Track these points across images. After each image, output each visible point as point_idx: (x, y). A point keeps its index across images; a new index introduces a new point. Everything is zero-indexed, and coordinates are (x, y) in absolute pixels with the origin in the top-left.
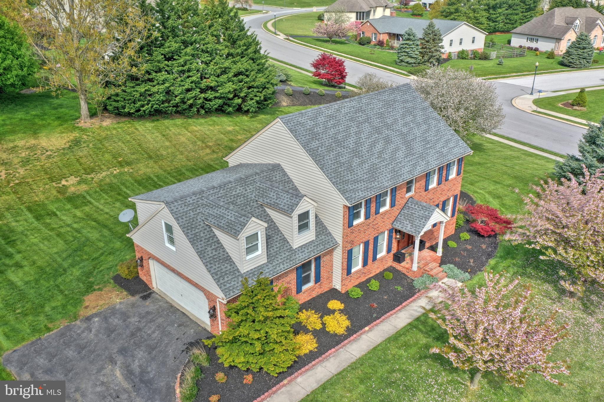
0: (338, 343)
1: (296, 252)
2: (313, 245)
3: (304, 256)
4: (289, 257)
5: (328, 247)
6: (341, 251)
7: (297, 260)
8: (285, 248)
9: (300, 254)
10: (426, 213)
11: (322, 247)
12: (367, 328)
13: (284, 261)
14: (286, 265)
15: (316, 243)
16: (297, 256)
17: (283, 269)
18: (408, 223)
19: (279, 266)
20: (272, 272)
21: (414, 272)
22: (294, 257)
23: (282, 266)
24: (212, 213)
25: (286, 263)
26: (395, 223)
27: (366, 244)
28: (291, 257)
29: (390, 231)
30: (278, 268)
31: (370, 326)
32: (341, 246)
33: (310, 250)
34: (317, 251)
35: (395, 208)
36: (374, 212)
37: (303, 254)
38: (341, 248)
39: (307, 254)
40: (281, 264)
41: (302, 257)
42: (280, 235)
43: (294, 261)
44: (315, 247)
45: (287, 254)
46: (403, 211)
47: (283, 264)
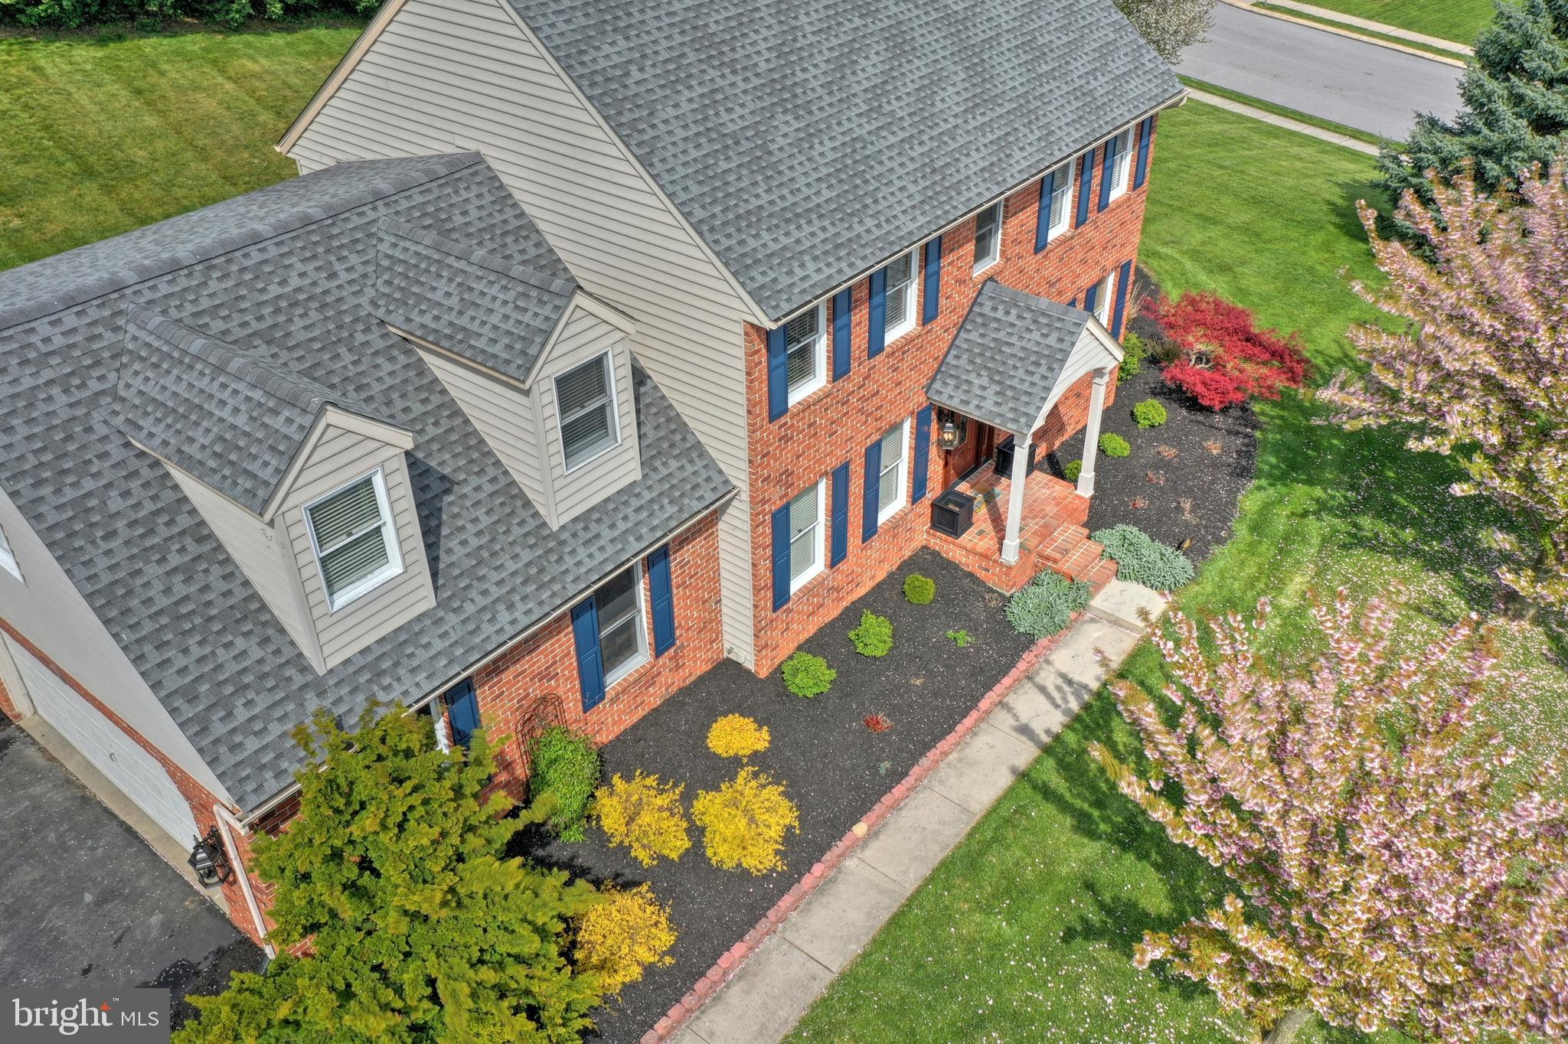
0: (755, 914)
1: (563, 543)
2: (635, 503)
3: (600, 557)
4: (533, 571)
5: (697, 505)
6: (747, 517)
7: (570, 578)
8: (517, 531)
9: (582, 553)
10: (1052, 340)
11: (671, 510)
12: (860, 829)
13: (513, 590)
14: (521, 607)
15: (647, 495)
16: (569, 561)
17: (510, 631)
18: (985, 381)
19: (492, 620)
20: (459, 651)
21: (1010, 568)
22: (556, 569)
23: (504, 617)
24: (155, 393)
25: (524, 598)
26: (937, 385)
27: (840, 478)
28: (542, 570)
29: (922, 419)
30: (488, 629)
31: (871, 816)
32: (745, 496)
33: (622, 526)
34: (653, 529)
35: (935, 326)
36: (864, 346)
37: (593, 549)
38: (746, 507)
39: (610, 550)
40: (501, 607)
41: (589, 564)
42: (491, 472)
43: (557, 587)
44: (645, 514)
45: (526, 556)
46: (963, 335)
47: (511, 607)
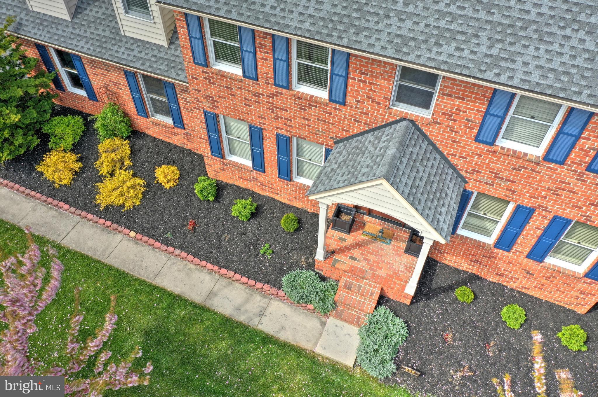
1: (121, 41)
2: (156, 53)
3: (125, 56)
4: (104, 40)
5: (173, 75)
7: (110, 53)
9: (122, 50)
11: (163, 67)
13: (92, 39)
14: (88, 46)
15: (162, 55)
16: (116, 48)
17: (78, 49)
19: (79, 41)
20: (62, 39)
22: (109, 46)
23: (82, 43)
25: (92, 44)
26: (341, 145)
28: (106, 42)
30: (74, 42)
31: (139, 236)
33: (142, 55)
34: (150, 66)
35: (344, 110)
36: (271, 75)
37: (127, 52)
39: (130, 58)
40: (85, 40)
41: (120, 55)
43: (104, 51)
44: (154, 59)
47: (87, 43)
